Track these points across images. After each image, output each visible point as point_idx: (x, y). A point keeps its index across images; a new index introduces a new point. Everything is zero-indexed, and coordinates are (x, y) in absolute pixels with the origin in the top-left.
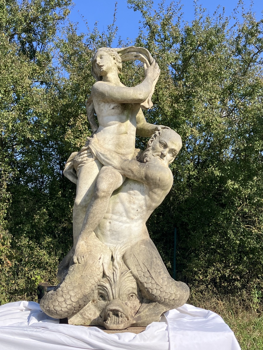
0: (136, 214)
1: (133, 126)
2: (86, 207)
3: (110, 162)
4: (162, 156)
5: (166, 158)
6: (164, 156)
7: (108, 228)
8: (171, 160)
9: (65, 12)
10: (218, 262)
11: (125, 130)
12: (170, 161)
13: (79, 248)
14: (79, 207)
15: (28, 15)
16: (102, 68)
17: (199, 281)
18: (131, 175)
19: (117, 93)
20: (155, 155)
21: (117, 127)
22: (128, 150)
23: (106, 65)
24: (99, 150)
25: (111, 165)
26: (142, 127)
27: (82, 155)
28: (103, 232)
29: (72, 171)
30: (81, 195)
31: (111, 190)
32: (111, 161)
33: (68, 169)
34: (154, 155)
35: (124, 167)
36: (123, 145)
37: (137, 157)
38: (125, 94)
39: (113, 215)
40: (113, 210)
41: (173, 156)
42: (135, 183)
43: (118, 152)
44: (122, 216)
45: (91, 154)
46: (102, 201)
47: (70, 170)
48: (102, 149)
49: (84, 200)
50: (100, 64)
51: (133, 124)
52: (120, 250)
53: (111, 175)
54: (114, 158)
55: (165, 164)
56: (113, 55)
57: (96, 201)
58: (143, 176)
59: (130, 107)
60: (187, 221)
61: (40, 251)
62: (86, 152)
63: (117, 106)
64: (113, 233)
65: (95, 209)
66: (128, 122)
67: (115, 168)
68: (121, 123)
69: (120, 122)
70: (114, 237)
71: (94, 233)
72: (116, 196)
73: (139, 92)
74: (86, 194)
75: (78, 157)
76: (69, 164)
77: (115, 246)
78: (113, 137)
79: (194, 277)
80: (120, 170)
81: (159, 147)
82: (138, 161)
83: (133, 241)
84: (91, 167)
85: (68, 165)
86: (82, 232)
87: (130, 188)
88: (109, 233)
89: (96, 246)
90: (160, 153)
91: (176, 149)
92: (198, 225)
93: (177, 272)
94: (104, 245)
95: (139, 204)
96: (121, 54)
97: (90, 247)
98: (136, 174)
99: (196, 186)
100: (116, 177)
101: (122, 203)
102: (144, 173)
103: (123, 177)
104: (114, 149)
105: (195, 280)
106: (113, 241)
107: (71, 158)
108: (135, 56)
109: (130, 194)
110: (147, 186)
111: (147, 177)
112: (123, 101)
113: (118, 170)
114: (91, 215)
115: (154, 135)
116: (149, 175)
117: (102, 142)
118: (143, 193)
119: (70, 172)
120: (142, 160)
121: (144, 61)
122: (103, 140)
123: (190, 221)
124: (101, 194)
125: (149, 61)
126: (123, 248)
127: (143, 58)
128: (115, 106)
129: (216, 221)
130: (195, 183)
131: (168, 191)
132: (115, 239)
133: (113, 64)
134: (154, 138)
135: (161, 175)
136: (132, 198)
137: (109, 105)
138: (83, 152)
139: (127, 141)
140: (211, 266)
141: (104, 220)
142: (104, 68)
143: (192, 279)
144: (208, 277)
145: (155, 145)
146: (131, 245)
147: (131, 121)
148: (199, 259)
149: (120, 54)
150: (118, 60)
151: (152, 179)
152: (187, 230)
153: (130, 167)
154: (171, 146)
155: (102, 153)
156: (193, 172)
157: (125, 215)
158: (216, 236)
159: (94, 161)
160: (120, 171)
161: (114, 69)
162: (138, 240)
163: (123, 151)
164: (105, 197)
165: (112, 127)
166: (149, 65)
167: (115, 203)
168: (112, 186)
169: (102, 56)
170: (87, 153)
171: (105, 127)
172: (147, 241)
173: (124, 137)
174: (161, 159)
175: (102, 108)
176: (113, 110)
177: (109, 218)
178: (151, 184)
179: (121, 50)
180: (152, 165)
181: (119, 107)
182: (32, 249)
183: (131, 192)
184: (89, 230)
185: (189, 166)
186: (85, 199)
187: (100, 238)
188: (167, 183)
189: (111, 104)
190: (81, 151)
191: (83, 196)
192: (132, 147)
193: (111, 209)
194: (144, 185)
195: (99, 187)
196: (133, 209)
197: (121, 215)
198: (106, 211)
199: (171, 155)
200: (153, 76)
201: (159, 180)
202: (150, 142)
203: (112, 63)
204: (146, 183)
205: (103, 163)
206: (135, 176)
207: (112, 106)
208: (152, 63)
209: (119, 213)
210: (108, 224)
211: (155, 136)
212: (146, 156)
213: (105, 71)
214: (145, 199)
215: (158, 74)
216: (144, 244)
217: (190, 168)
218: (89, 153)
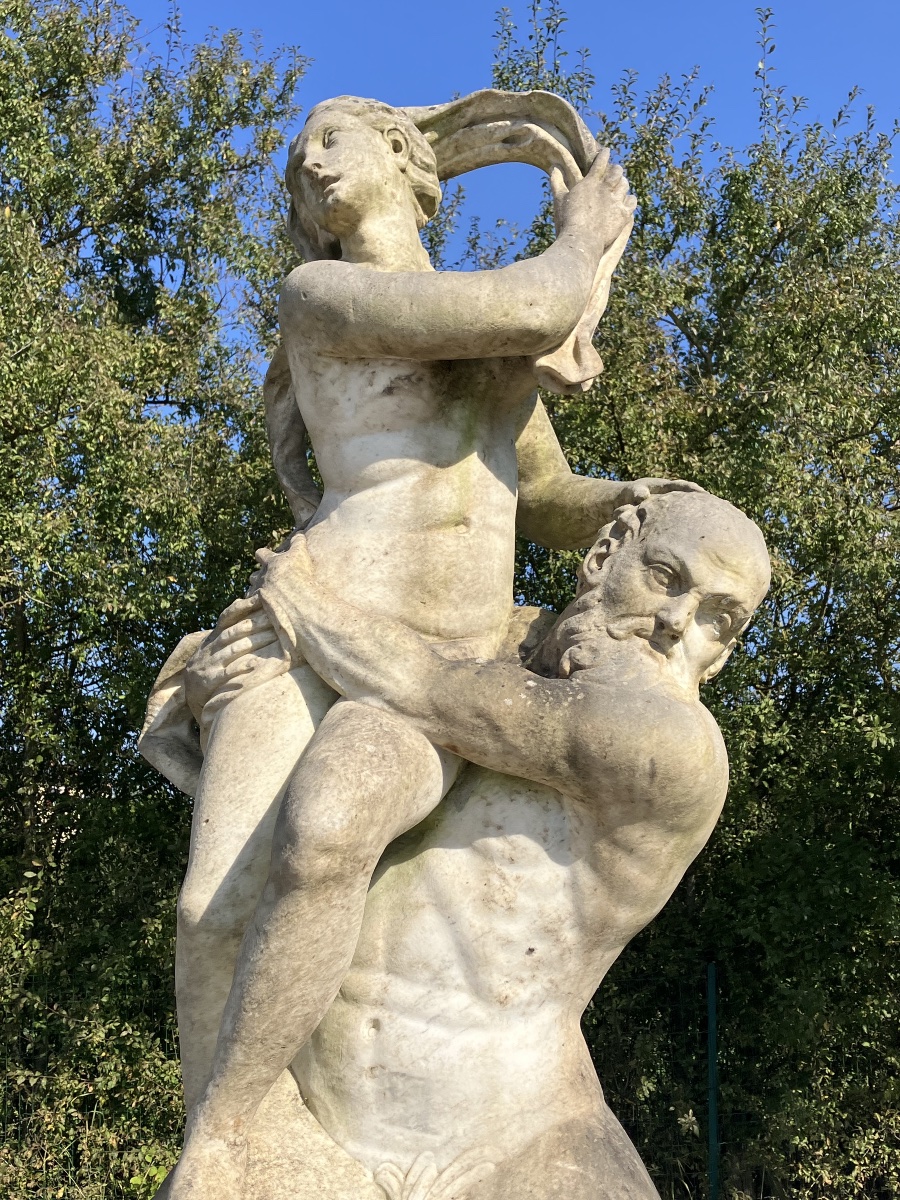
0: (526, 975)
1: (502, 485)
2: (237, 934)
3: (373, 679)
4: (664, 636)
5: (687, 651)
6: (676, 637)
7: (366, 1058)
8: (713, 662)
9: (265, 139)
10: (893, 1107)
11: (455, 505)
12: (704, 666)
13: (190, 1185)
14: (202, 937)
15: (128, 157)
16: (332, 191)
17: (814, 1189)
18: (490, 744)
19: (406, 302)
20: (621, 633)
21: (414, 489)
22: (476, 613)
23: (354, 173)
24: (312, 613)
25: (375, 692)
26: (547, 496)
27: (223, 645)
28: (340, 1079)
29: (183, 731)
30: (210, 866)
31: (370, 837)
32: (375, 670)
33: (165, 724)
34: (616, 632)
35: (450, 701)
36: (446, 584)
37: (522, 647)
38: (447, 304)
39: (391, 977)
40: (393, 949)
41: (723, 638)
42: (513, 794)
43: (420, 623)
44: (443, 986)
45: (271, 639)
46: (322, 904)
47: (175, 730)
48: (330, 609)
49: (228, 896)
50: (322, 173)
51: (499, 476)
52: (435, 1190)
53: (370, 748)
54: (394, 655)
55: (678, 678)
56: (392, 126)
57: (287, 906)
58: (559, 752)
59: (481, 388)
60: (757, 937)
61: (165, 1066)
62: (246, 625)
63: (408, 378)
64: (392, 1089)
65: (282, 951)
66: (473, 464)
67: (398, 708)
68: (431, 468)
69: (429, 462)
70: (398, 1109)
71: (289, 1084)
72: (408, 866)
73: (523, 294)
74: (239, 862)
75: (208, 658)
76: (167, 693)
77: (406, 1160)
78: (393, 545)
79: (794, 1170)
80: (424, 717)
81: (644, 589)
82: (529, 668)
83: (507, 1136)
84: (270, 707)
85: (162, 699)
86: (210, 1090)
87: (487, 824)
88: (369, 1085)
89: (298, 1165)
90: (651, 622)
91: (739, 597)
92: (802, 954)
93: (724, 1149)
94: (342, 1154)
95: (541, 913)
96: (435, 135)
97: (262, 1171)
98: (519, 741)
99: (788, 792)
100: (402, 762)
101: (443, 907)
102: (560, 736)
103: (444, 760)
104: (398, 609)
105: (800, 1183)
106: (397, 1133)
107: (176, 661)
108: (505, 141)
109: (486, 855)
110: (581, 809)
111: (578, 758)
112: (442, 347)
113: (415, 722)
114: (260, 988)
115: (609, 526)
116: (593, 747)
117: (332, 570)
118: (559, 847)
119: (176, 738)
120: (551, 663)
121: (552, 159)
122: (337, 559)
123: (769, 934)
124: (312, 863)
125: (579, 157)
126: (453, 1178)
127: (546, 144)
128: (399, 378)
129: (877, 934)
130: (782, 777)
131: (703, 836)
132: (407, 1121)
133: (391, 171)
134: (614, 543)
135: (660, 744)
136: (496, 881)
137: (367, 375)
138: (231, 629)
139: (469, 564)
140: (865, 1129)
141: (343, 1007)
142: (343, 190)
143: (783, 1180)
144: (854, 1174)
145: (619, 579)
146: (501, 1158)
147: (486, 457)
148: (811, 1094)
149: (427, 135)
150: (418, 154)
151: (611, 771)
152: (759, 974)
153: (481, 703)
154: (712, 579)
155: (331, 626)
156: (777, 735)
157: (461, 980)
158: (881, 999)
159: (287, 675)
160: (426, 725)
161: (393, 195)
162: (541, 1124)
163: (443, 616)
164: (336, 879)
165: (387, 489)
166: (580, 176)
167: (405, 910)
168: (380, 813)
169: (334, 135)
170: (250, 634)
171: (352, 491)
172: (589, 1134)
173: (448, 541)
174: (659, 655)
175: (332, 391)
176: (390, 402)
177: (373, 995)
178: (605, 796)
179: (435, 113)
180: (604, 687)
181: (420, 379)
182: (132, 1057)
183: (495, 843)
184: (249, 1077)
185: (757, 710)
186: (234, 889)
187: (321, 1112)
188: (697, 792)
189: (379, 369)
190: (222, 623)
191: (224, 871)
192: (495, 594)
193: (381, 943)
194: (566, 800)
195: (301, 822)
196: (507, 943)
197: (438, 980)
198: (347, 961)
199: (712, 629)
200: (601, 226)
201: (653, 775)
202: (594, 565)
203: (382, 167)
204: (577, 792)
205: (337, 683)
206: (510, 750)
207: (383, 379)
208: (591, 165)
209: (427, 966)
210: (364, 1032)
211: (620, 531)
212: (570, 638)
213: (350, 207)
214: (574, 885)
215: (623, 214)
216: (576, 1150)
217: (762, 718)
218: (264, 629)
